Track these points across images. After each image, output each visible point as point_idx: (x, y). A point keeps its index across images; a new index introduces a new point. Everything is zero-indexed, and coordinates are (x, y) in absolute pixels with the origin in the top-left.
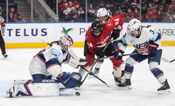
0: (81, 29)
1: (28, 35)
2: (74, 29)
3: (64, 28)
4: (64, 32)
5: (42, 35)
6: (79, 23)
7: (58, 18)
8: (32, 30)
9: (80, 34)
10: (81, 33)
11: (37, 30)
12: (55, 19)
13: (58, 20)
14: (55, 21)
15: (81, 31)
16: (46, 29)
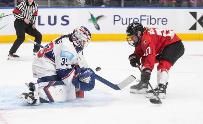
0: (114, 16)
1: (43, 25)
2: (106, 17)
3: (92, 15)
4: (92, 20)
5: (62, 24)
6: (113, 8)
7: (85, 1)
8: (50, 17)
9: (114, 24)
10: (116, 22)
11: (55, 17)
12: (80, 3)
13: (83, 5)
14: (81, 6)
15: (116, 19)
16: (67, 17)
